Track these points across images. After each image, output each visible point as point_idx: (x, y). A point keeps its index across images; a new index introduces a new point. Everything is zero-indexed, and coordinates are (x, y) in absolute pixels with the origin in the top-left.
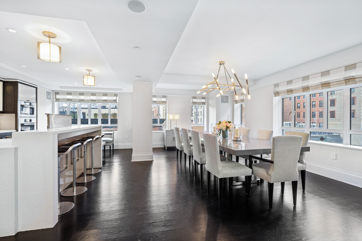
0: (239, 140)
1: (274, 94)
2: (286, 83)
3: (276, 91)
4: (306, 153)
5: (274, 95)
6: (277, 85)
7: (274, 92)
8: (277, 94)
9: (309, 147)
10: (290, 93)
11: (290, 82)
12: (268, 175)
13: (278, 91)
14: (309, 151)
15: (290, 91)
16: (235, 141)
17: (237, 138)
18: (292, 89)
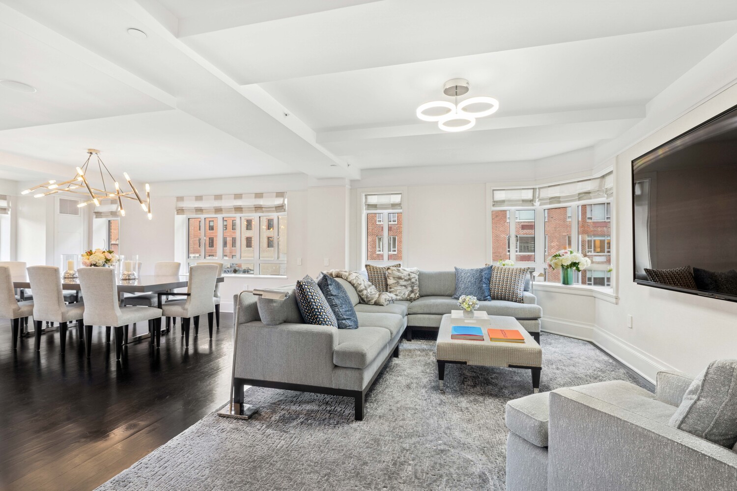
0: (132, 277)
1: (175, 211)
2: (194, 198)
3: (180, 207)
4: (221, 284)
5: (176, 213)
6: (180, 199)
7: (176, 208)
8: (180, 211)
9: (223, 278)
10: (199, 213)
11: (199, 198)
12: (184, 309)
13: (183, 207)
14: (223, 281)
15: (199, 210)
16: (126, 279)
17: (129, 276)
18: (201, 208)
